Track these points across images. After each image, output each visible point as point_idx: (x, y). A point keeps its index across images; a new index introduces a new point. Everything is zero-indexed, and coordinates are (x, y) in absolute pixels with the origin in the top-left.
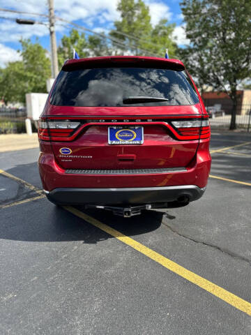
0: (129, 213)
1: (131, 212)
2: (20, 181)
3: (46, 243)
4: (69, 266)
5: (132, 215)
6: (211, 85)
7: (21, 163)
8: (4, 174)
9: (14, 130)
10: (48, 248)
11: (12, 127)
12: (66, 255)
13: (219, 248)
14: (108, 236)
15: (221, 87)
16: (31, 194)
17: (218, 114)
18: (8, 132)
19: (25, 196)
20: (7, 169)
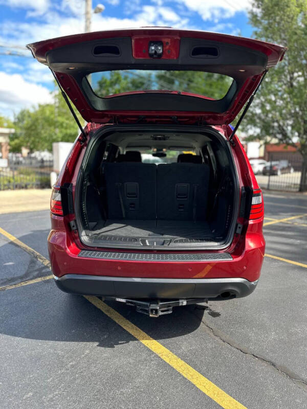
0: (156, 311)
1: (159, 310)
2: (33, 253)
3: (51, 343)
4: (75, 379)
5: (160, 313)
6: (276, 137)
7: (38, 228)
8: (15, 242)
9: (37, 185)
10: (52, 351)
11: (34, 181)
12: (74, 363)
13: (273, 365)
14: (131, 338)
15: (287, 139)
16: (44, 271)
17: (285, 170)
18: (29, 187)
19: (36, 273)
20: (21, 235)
